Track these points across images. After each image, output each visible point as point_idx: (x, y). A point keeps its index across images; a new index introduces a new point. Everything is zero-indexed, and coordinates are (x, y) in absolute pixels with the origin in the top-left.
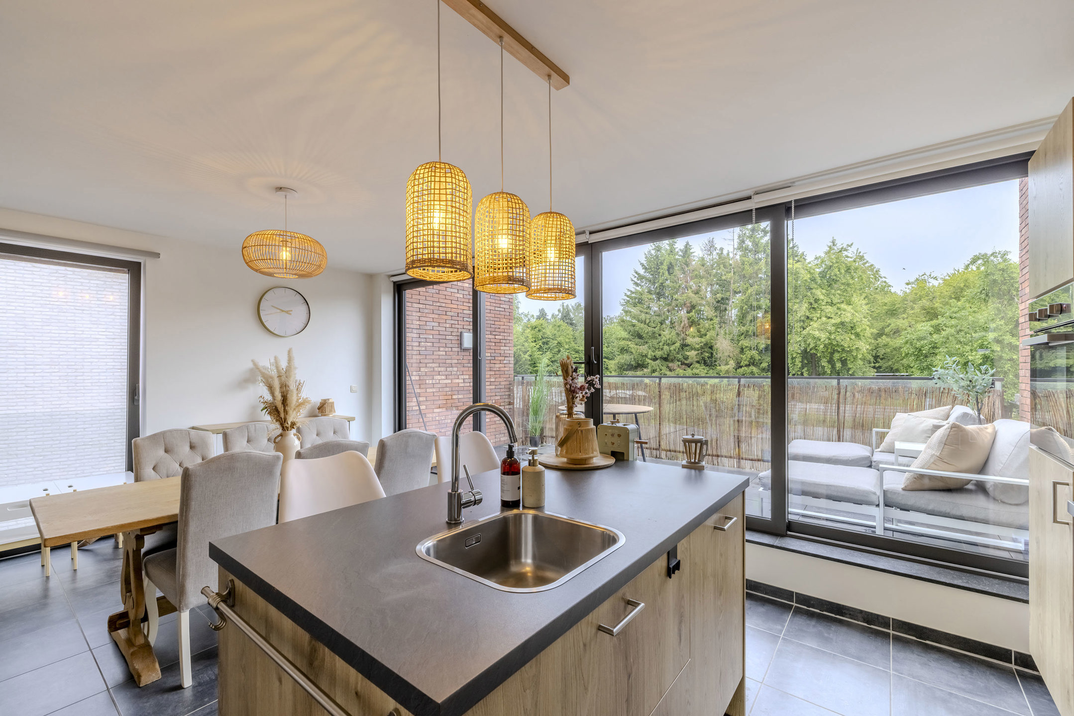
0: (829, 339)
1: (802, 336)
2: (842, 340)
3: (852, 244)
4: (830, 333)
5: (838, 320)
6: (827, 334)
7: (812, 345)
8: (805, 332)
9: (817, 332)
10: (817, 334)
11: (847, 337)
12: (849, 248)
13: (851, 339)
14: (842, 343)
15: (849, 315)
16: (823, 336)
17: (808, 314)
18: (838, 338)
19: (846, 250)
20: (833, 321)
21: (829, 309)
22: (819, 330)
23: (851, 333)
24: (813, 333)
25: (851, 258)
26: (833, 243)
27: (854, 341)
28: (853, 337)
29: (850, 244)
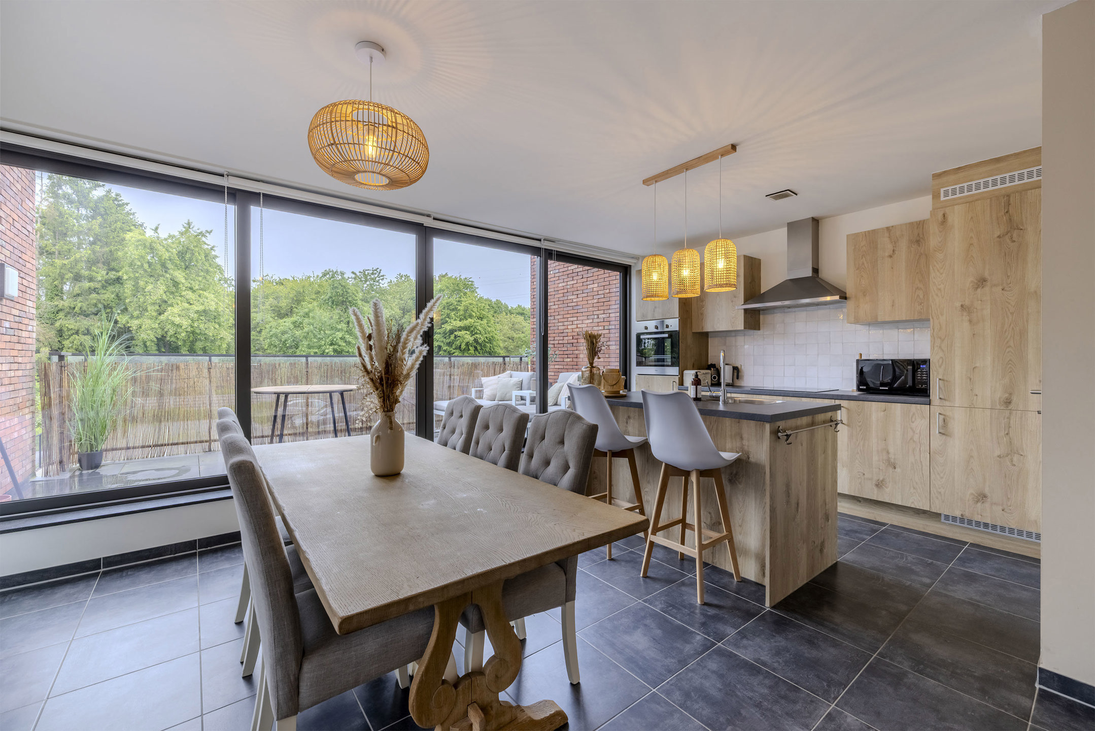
0: (192, 327)
1: (158, 322)
2: (206, 329)
3: (211, 231)
4: (193, 320)
5: (201, 308)
6: (189, 321)
7: (171, 332)
8: (162, 317)
9: (179, 319)
10: (177, 320)
11: (211, 325)
12: (207, 235)
13: (215, 328)
14: (206, 332)
15: (213, 303)
16: (185, 323)
17: (165, 297)
18: (202, 326)
19: (204, 236)
20: (195, 308)
21: (190, 295)
22: (179, 316)
23: (215, 322)
24: (173, 319)
25: (208, 245)
26: (189, 224)
27: (218, 330)
28: (217, 326)
29: (209, 230)
